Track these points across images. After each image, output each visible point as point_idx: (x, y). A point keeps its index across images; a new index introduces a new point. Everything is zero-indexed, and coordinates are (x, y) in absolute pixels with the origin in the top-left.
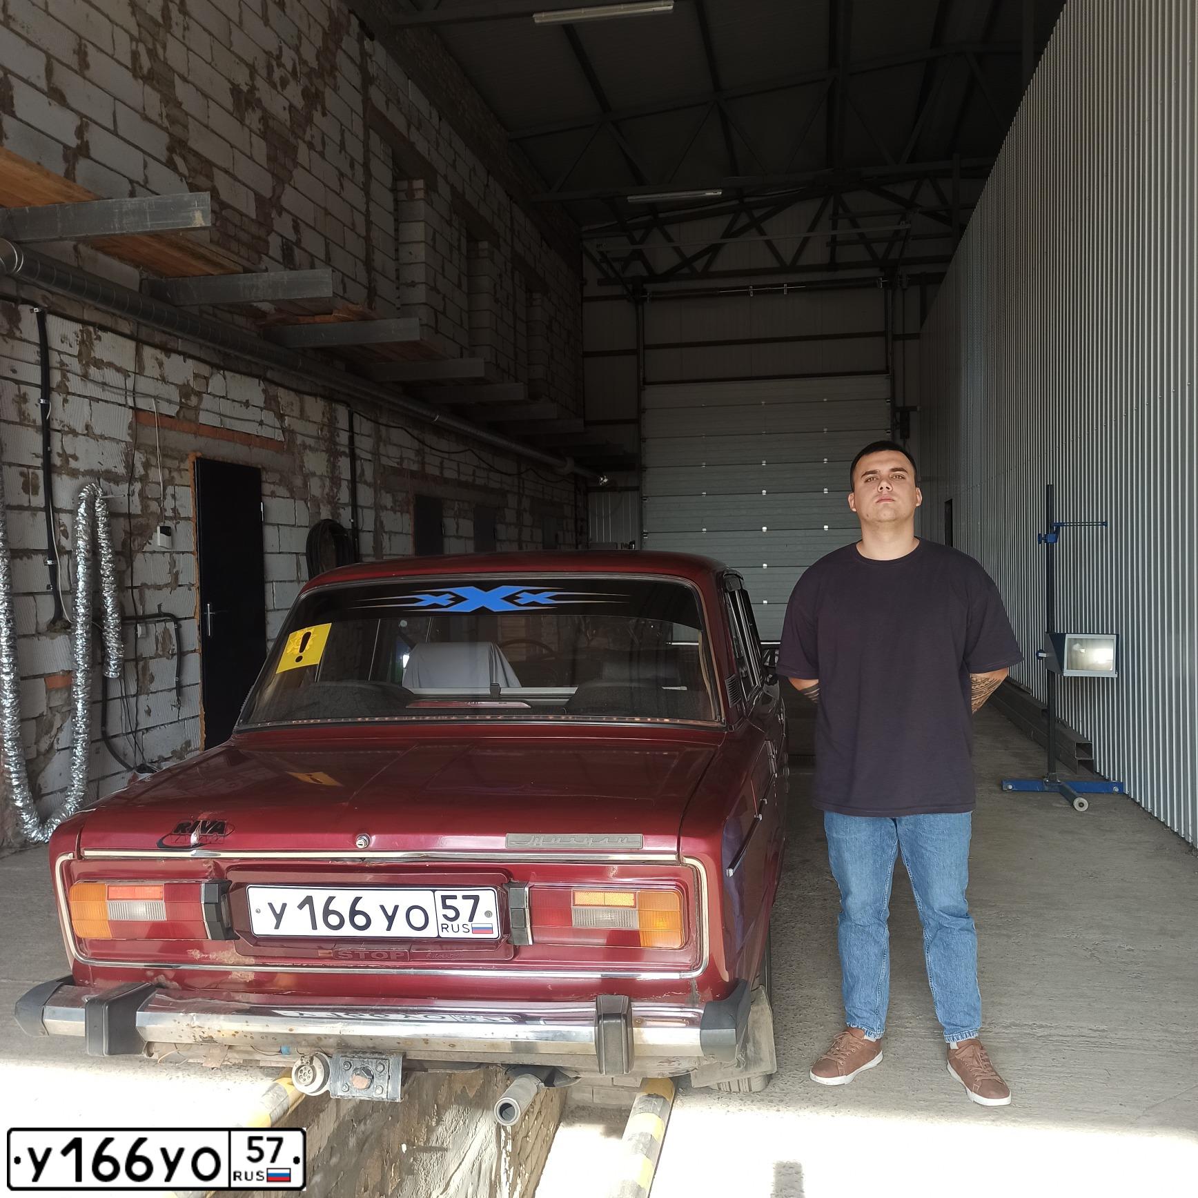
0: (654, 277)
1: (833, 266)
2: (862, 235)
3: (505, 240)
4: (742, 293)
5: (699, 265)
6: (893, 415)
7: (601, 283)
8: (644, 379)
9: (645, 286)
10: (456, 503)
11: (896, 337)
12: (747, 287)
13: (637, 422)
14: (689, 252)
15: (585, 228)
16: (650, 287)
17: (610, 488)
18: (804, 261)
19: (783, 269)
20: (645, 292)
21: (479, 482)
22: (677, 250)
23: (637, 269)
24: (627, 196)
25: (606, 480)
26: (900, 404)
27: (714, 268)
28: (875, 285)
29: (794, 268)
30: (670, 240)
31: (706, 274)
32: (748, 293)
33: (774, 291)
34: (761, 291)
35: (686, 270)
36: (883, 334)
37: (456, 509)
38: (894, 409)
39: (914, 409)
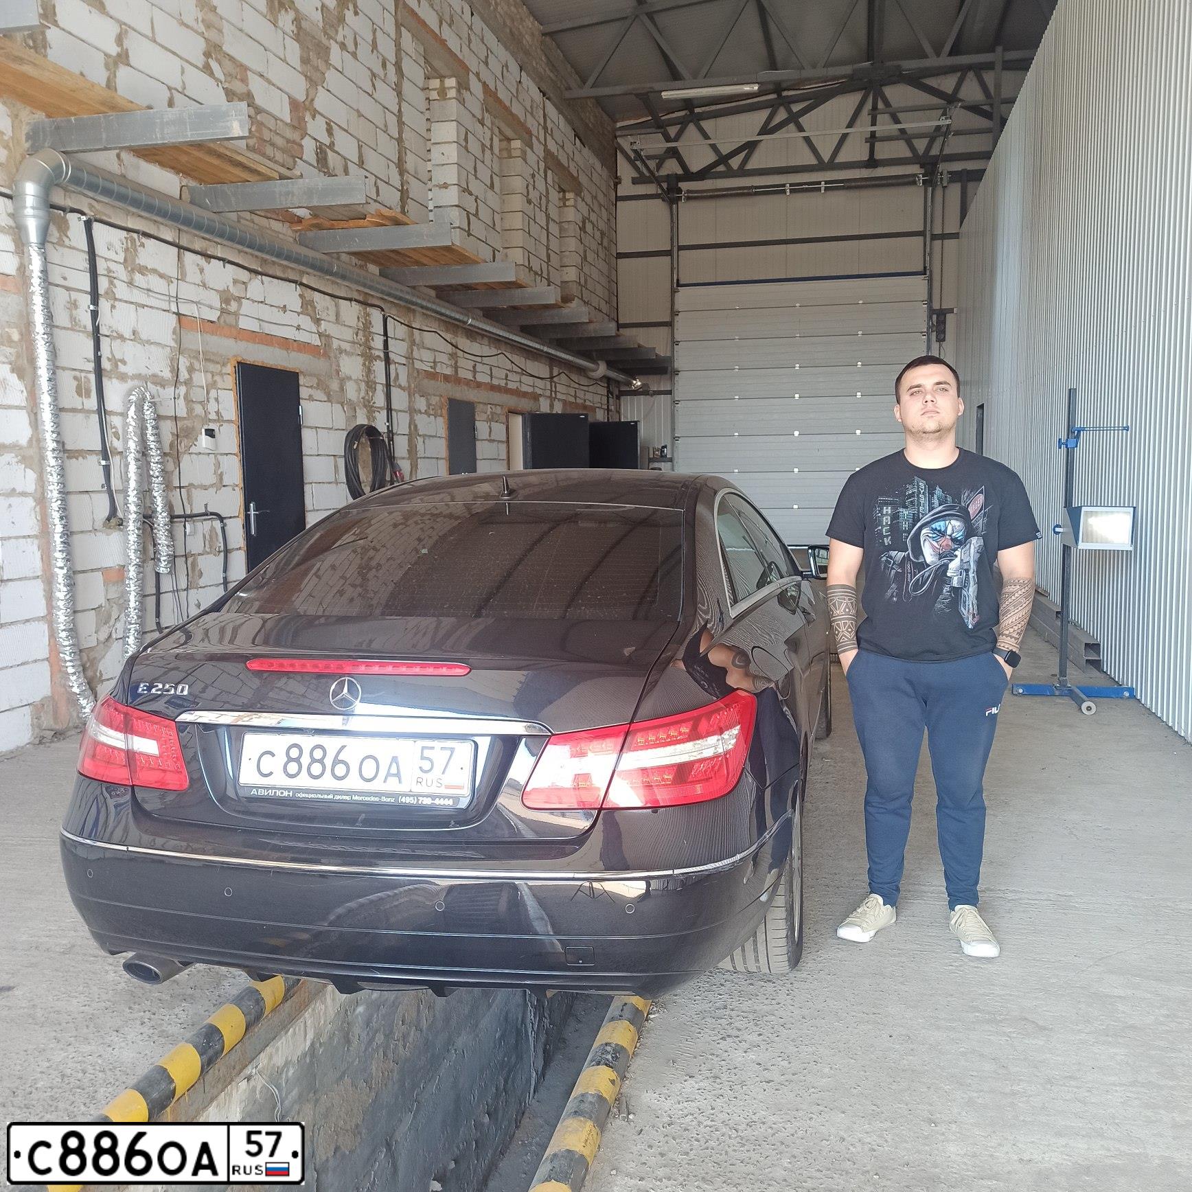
0: (689, 176)
1: (872, 163)
2: (902, 131)
3: (538, 139)
4: (778, 190)
5: (735, 163)
6: (930, 318)
7: (635, 181)
8: (678, 280)
9: (680, 185)
10: (489, 406)
11: (934, 237)
12: (784, 185)
13: (670, 324)
14: (725, 150)
15: (619, 125)
16: (684, 186)
17: (643, 391)
18: (841, 158)
19: (821, 166)
20: (680, 191)
21: (511, 386)
22: (714, 147)
23: (671, 167)
24: (661, 91)
25: (639, 383)
26: (936, 306)
27: (750, 166)
28: (914, 183)
29: (832, 165)
30: (706, 137)
31: (742, 172)
32: (784, 192)
33: (813, 188)
34: (797, 189)
35: (721, 168)
36: (922, 234)
37: (489, 413)
38: (931, 311)
39: (951, 311)
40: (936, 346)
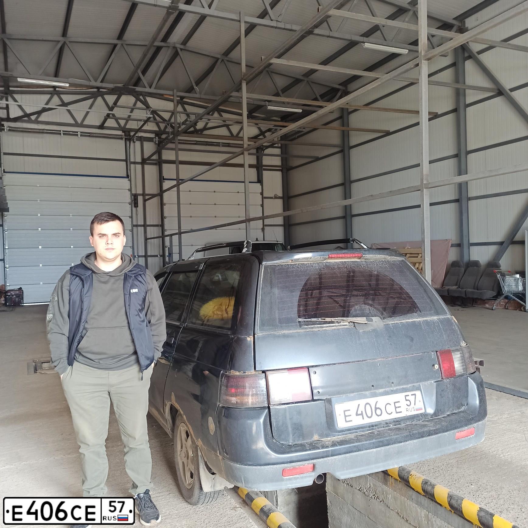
0: (9, 119)
1: (102, 127)
4: (58, 133)
5: (33, 117)
6: (131, 197)
8: (4, 169)
9: (4, 123)
11: (131, 163)
12: (59, 131)
14: (28, 112)
16: (6, 124)
18: (87, 123)
19: (76, 125)
20: (4, 126)
26: (134, 192)
27: (40, 119)
28: (122, 139)
29: (81, 125)
31: (37, 122)
32: (60, 134)
34: (66, 133)
35: (26, 119)
36: (126, 160)
38: (132, 194)
40: (134, 209)
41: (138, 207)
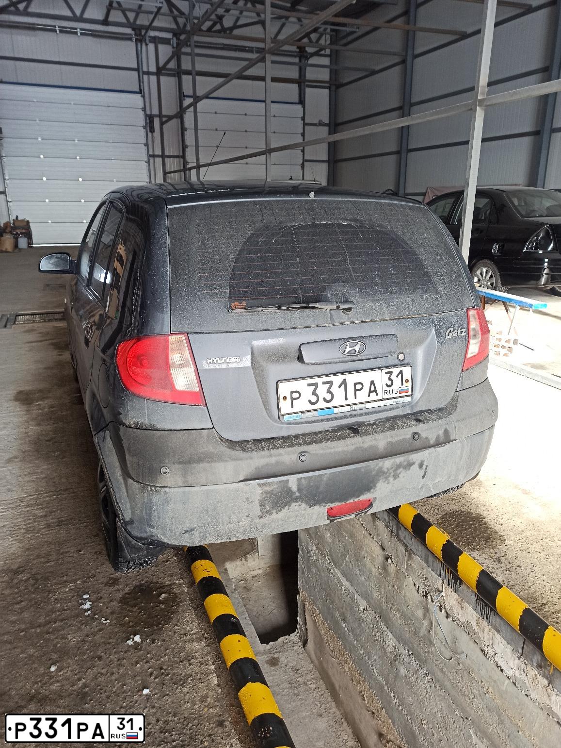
1: (105, 22)
4: (53, 29)
5: (21, 7)
6: (146, 118)
11: (144, 73)
12: (54, 26)
18: (87, 15)
19: (76, 18)
27: (30, 9)
28: (131, 39)
29: (82, 19)
31: (26, 13)
32: (56, 31)
33: (73, 31)
34: (63, 30)
35: (13, 9)
36: (137, 70)
38: (146, 115)
39: (156, 116)
40: (150, 134)
41: (154, 132)
